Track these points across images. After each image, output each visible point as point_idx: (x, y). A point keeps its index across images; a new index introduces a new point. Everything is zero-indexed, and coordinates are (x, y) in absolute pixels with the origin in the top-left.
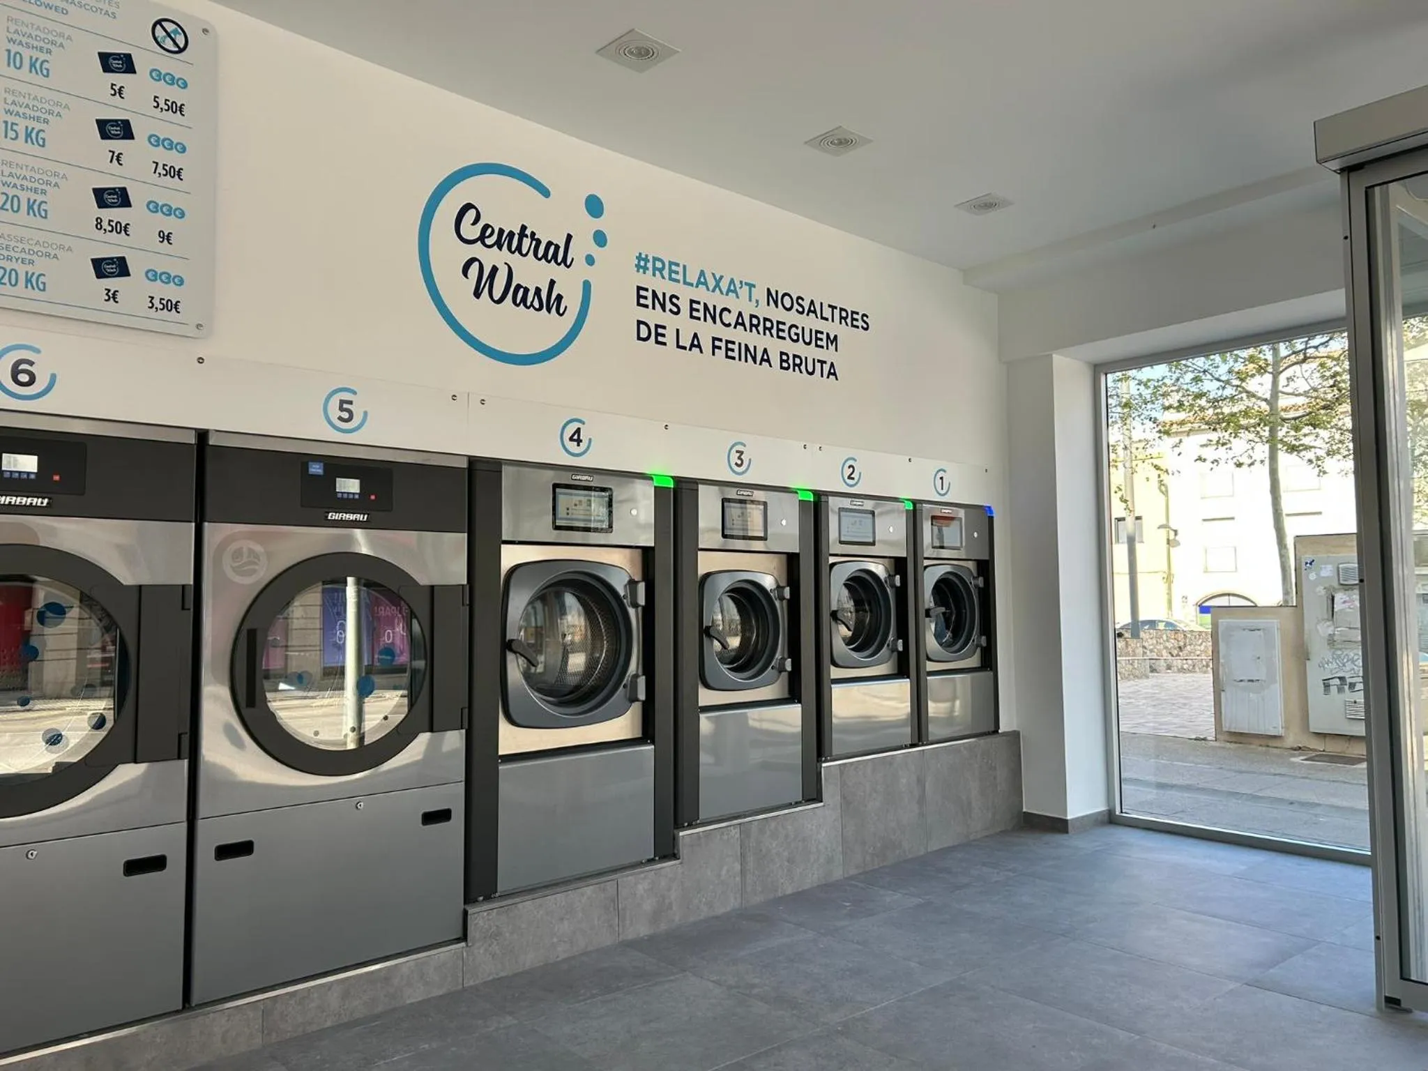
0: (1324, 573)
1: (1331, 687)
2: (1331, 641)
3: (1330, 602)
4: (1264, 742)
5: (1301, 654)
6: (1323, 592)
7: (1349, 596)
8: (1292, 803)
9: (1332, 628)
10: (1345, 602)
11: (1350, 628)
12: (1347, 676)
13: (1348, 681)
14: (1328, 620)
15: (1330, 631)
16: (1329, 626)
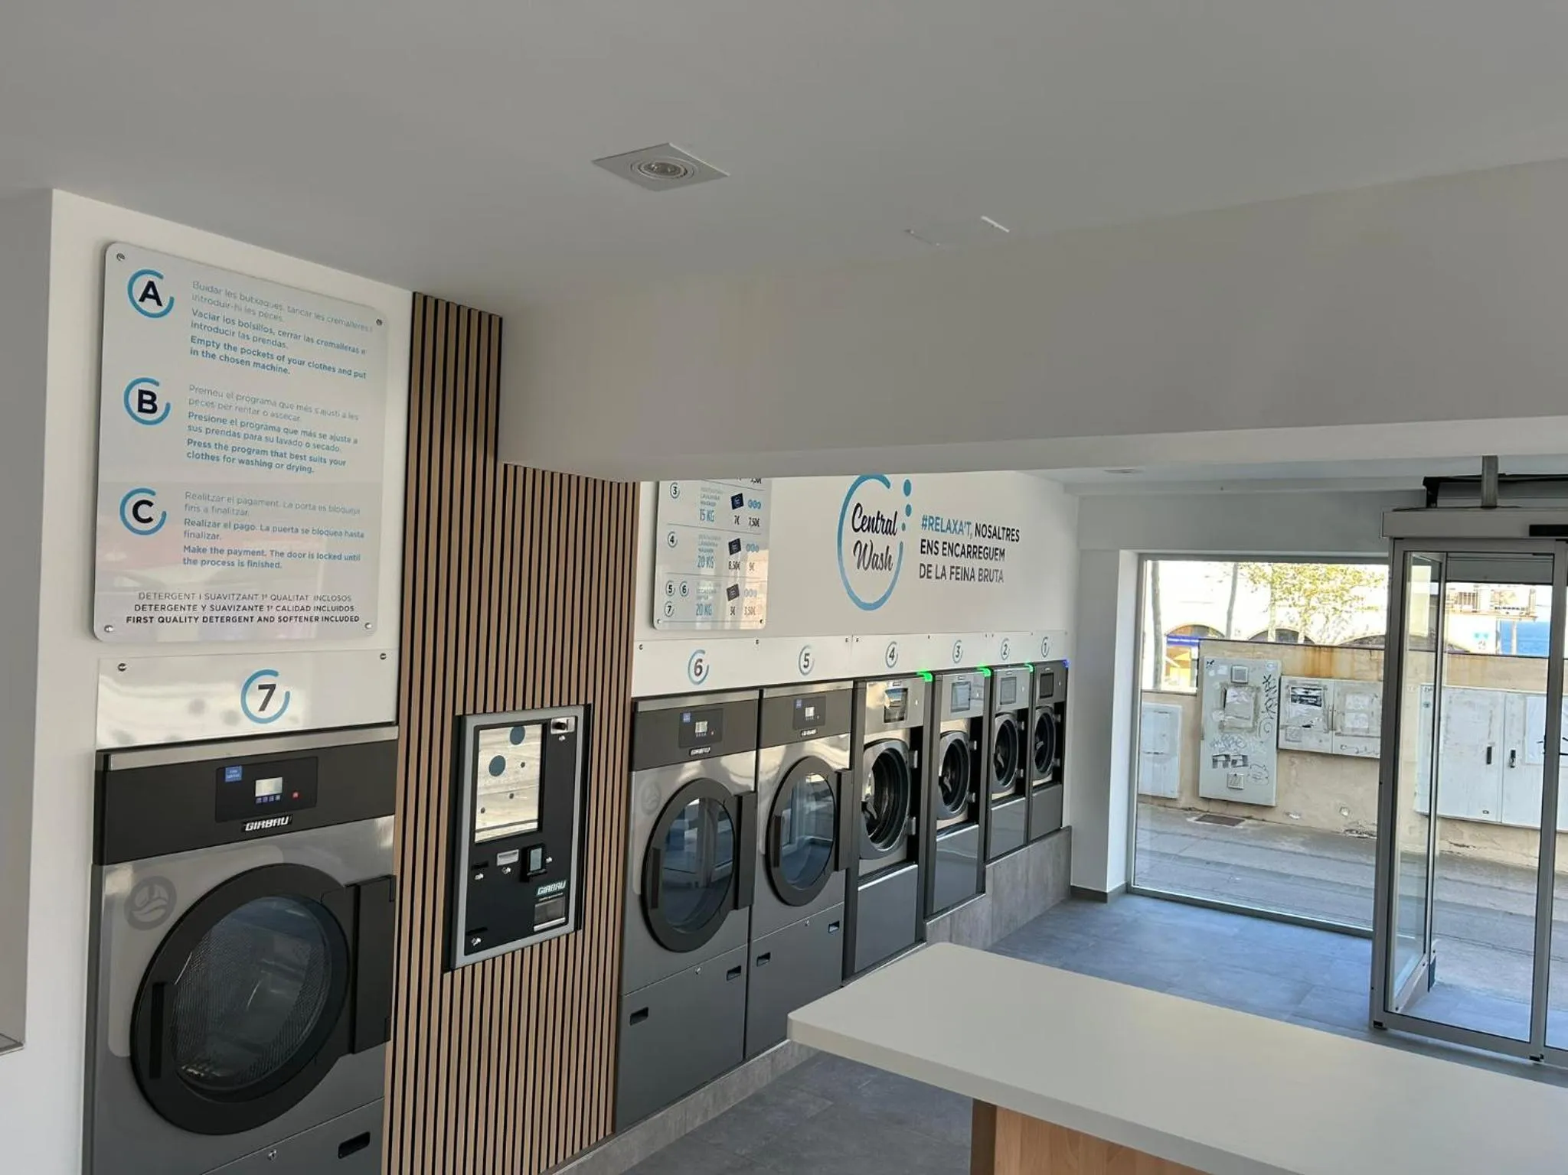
0: (1220, 672)
1: (1219, 763)
2: (1222, 726)
3: (1223, 695)
4: (1162, 802)
5: (1197, 734)
6: (1219, 687)
7: (1239, 692)
8: (1208, 863)
9: (1223, 716)
10: (1234, 696)
11: (1237, 717)
12: (1231, 754)
13: (1232, 758)
14: (1220, 709)
15: (1222, 718)
16: (1221, 714)
